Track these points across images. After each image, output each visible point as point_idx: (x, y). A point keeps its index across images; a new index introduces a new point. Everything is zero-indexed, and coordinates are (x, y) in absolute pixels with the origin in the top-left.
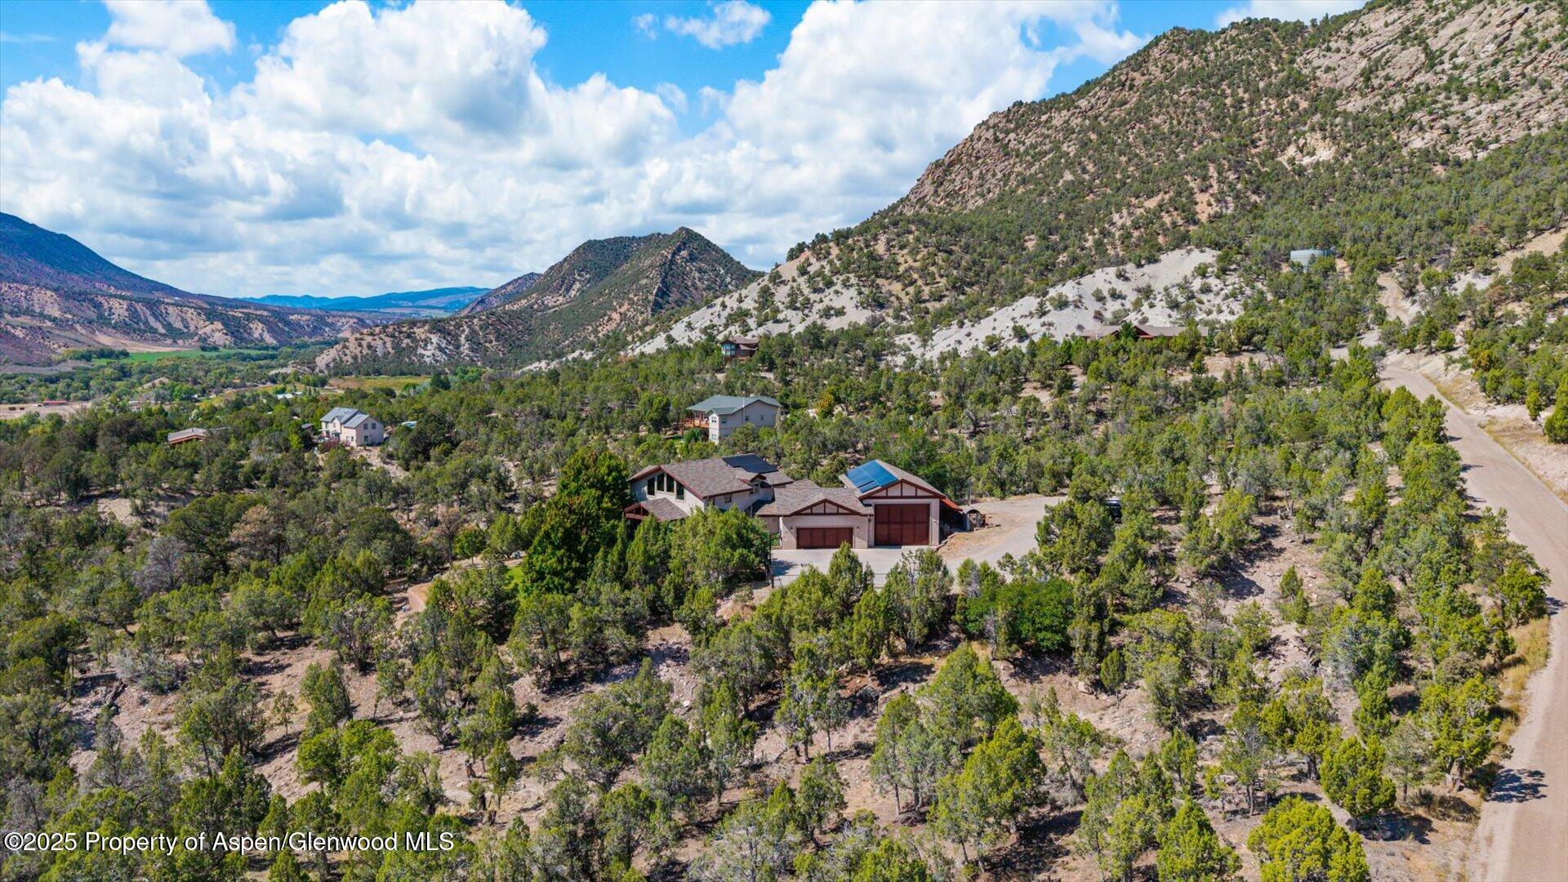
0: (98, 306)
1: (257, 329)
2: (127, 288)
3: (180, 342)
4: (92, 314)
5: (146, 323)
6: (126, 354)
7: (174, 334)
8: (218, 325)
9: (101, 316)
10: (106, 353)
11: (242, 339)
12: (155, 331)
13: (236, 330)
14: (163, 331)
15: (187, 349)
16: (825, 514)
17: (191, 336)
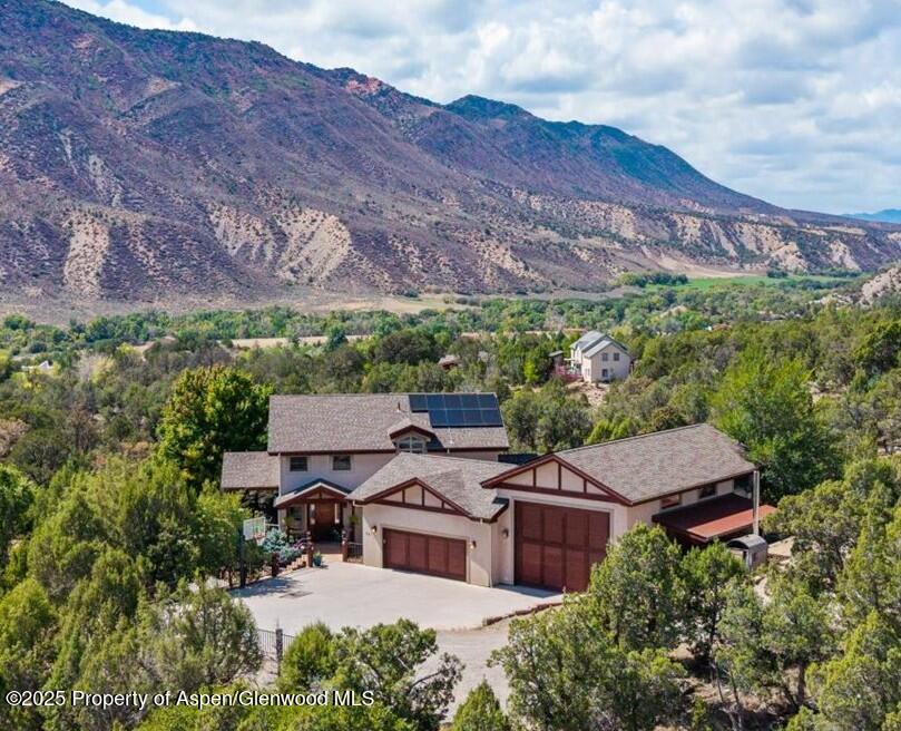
0: (672, 225)
1: (839, 251)
2: (713, 204)
3: (747, 266)
4: (665, 235)
5: (718, 244)
6: (684, 280)
7: (745, 256)
8: (793, 246)
9: (673, 237)
10: (661, 279)
11: (818, 263)
12: (724, 253)
13: (813, 252)
14: (733, 253)
15: (752, 274)
16: (423, 507)
17: (762, 258)
